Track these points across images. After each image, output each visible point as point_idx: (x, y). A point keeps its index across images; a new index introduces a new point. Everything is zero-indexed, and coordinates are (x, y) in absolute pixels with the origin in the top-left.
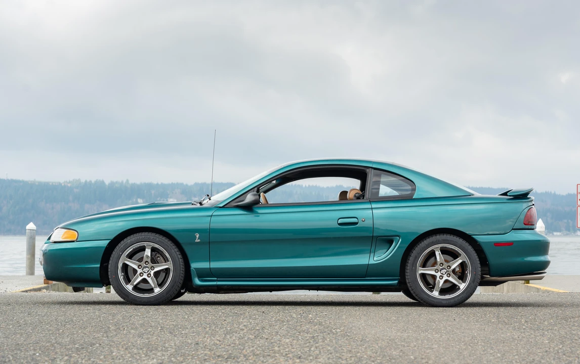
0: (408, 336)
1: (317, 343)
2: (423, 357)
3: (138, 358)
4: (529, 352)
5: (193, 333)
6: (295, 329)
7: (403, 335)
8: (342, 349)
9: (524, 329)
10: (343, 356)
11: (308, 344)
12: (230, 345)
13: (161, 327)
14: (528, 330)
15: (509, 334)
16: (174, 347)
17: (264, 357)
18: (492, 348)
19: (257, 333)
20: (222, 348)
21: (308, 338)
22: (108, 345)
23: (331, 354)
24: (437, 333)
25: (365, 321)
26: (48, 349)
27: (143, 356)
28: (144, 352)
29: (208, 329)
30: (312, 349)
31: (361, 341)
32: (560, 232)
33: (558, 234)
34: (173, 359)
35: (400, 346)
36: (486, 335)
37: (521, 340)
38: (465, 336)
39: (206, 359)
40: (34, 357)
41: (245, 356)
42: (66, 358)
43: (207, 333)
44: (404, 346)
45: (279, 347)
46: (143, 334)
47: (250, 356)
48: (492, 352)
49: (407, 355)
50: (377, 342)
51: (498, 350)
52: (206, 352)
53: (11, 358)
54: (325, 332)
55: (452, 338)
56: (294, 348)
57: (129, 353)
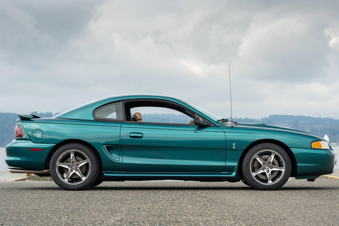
0: (260, 204)
1: (208, 208)
2: (271, 215)
3: (108, 216)
4: (332, 211)
5: (134, 203)
6: (193, 200)
7: (256, 203)
8: (223, 211)
9: (326, 199)
10: (225, 214)
11: (203, 209)
12: (158, 209)
13: (114, 200)
14: (329, 200)
15: (318, 202)
16: (126, 210)
17: (180, 216)
18: (310, 210)
19: (171, 202)
20: (154, 211)
21: (201, 205)
22: (87, 210)
23: (218, 213)
24: (275, 202)
25: (231, 196)
26: (54, 212)
27: (110, 215)
28: (110, 213)
29: (141, 201)
30: (206, 211)
31: (233, 207)
32: (335, 142)
33: (334, 144)
34: (128, 217)
35: (256, 209)
36: (305, 203)
37: (325, 206)
38: (293, 204)
39: (147, 217)
40: (48, 216)
41: (169, 215)
42: (66, 217)
43: (141, 203)
44: (259, 209)
45: (186, 210)
46: (105, 203)
47: (172, 215)
48: (310, 212)
49: (262, 214)
50: (243, 207)
51: (314, 211)
52: (145, 213)
53: (35, 217)
54: (210, 202)
55: (285, 204)
56: (195, 211)
57: (102, 214)
